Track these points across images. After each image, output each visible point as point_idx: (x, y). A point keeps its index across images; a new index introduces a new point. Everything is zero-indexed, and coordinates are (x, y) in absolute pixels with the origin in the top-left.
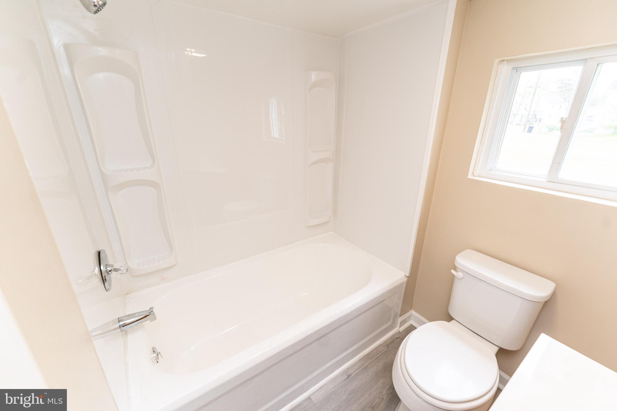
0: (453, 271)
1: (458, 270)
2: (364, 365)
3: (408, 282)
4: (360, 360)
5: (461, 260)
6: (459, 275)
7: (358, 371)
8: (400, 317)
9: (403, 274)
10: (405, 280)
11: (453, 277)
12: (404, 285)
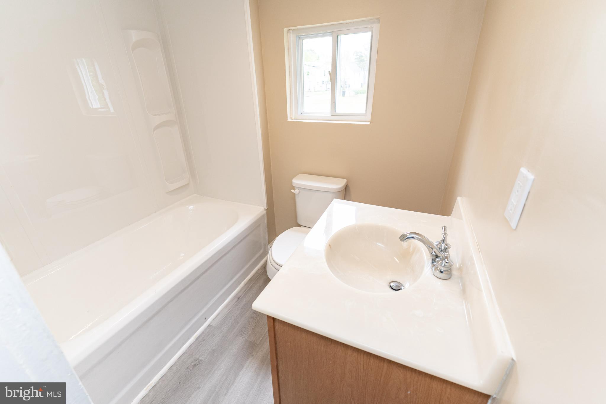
0: (292, 191)
1: (296, 188)
2: (249, 286)
3: (268, 214)
4: (245, 285)
5: (296, 181)
6: (296, 191)
7: (245, 292)
8: (269, 244)
9: (263, 208)
10: (265, 212)
11: (294, 194)
12: (265, 216)
